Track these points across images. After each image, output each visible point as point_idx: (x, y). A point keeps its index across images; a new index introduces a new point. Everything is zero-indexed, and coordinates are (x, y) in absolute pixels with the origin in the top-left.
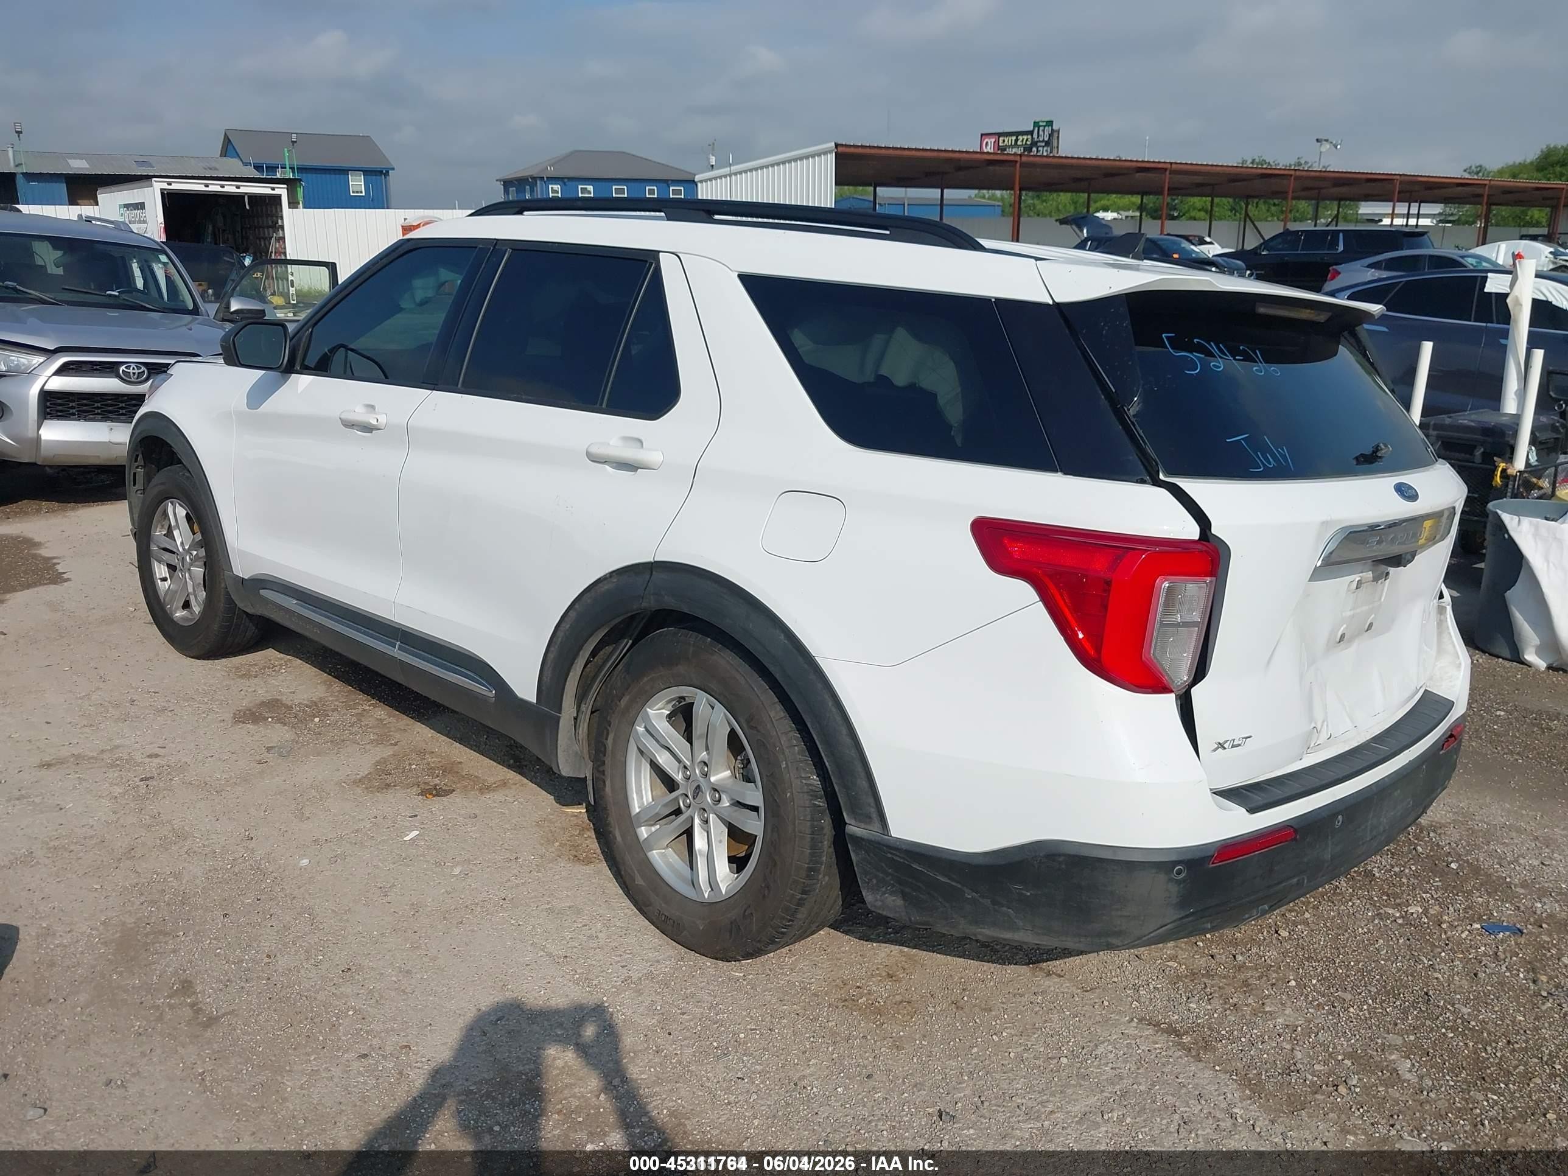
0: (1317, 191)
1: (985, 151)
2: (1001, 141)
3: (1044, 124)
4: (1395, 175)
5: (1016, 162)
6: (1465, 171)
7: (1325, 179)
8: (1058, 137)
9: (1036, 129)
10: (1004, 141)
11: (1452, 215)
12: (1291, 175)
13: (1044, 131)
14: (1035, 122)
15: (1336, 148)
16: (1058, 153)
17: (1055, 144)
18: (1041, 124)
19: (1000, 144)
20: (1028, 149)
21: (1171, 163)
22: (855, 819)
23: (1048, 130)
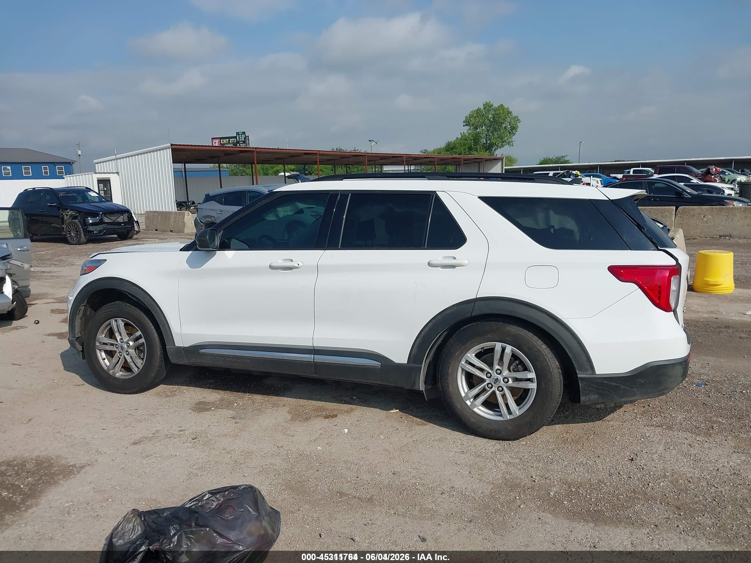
0: (374, 161)
1: (214, 145)
2: (222, 141)
3: (241, 133)
4: (403, 154)
5: (254, 151)
6: (420, 152)
7: (377, 156)
8: (248, 139)
9: (238, 135)
10: (223, 141)
11: (418, 170)
12: (366, 155)
13: (241, 136)
14: (237, 133)
15: (377, 144)
16: (249, 146)
17: (248, 142)
18: (240, 133)
19: (222, 143)
20: (235, 144)
21: (319, 151)
22: (582, 372)
23: (243, 136)
